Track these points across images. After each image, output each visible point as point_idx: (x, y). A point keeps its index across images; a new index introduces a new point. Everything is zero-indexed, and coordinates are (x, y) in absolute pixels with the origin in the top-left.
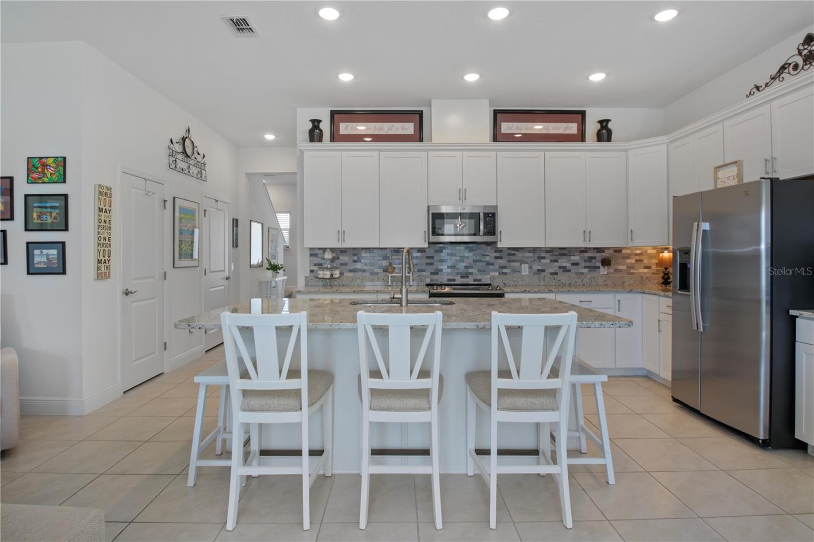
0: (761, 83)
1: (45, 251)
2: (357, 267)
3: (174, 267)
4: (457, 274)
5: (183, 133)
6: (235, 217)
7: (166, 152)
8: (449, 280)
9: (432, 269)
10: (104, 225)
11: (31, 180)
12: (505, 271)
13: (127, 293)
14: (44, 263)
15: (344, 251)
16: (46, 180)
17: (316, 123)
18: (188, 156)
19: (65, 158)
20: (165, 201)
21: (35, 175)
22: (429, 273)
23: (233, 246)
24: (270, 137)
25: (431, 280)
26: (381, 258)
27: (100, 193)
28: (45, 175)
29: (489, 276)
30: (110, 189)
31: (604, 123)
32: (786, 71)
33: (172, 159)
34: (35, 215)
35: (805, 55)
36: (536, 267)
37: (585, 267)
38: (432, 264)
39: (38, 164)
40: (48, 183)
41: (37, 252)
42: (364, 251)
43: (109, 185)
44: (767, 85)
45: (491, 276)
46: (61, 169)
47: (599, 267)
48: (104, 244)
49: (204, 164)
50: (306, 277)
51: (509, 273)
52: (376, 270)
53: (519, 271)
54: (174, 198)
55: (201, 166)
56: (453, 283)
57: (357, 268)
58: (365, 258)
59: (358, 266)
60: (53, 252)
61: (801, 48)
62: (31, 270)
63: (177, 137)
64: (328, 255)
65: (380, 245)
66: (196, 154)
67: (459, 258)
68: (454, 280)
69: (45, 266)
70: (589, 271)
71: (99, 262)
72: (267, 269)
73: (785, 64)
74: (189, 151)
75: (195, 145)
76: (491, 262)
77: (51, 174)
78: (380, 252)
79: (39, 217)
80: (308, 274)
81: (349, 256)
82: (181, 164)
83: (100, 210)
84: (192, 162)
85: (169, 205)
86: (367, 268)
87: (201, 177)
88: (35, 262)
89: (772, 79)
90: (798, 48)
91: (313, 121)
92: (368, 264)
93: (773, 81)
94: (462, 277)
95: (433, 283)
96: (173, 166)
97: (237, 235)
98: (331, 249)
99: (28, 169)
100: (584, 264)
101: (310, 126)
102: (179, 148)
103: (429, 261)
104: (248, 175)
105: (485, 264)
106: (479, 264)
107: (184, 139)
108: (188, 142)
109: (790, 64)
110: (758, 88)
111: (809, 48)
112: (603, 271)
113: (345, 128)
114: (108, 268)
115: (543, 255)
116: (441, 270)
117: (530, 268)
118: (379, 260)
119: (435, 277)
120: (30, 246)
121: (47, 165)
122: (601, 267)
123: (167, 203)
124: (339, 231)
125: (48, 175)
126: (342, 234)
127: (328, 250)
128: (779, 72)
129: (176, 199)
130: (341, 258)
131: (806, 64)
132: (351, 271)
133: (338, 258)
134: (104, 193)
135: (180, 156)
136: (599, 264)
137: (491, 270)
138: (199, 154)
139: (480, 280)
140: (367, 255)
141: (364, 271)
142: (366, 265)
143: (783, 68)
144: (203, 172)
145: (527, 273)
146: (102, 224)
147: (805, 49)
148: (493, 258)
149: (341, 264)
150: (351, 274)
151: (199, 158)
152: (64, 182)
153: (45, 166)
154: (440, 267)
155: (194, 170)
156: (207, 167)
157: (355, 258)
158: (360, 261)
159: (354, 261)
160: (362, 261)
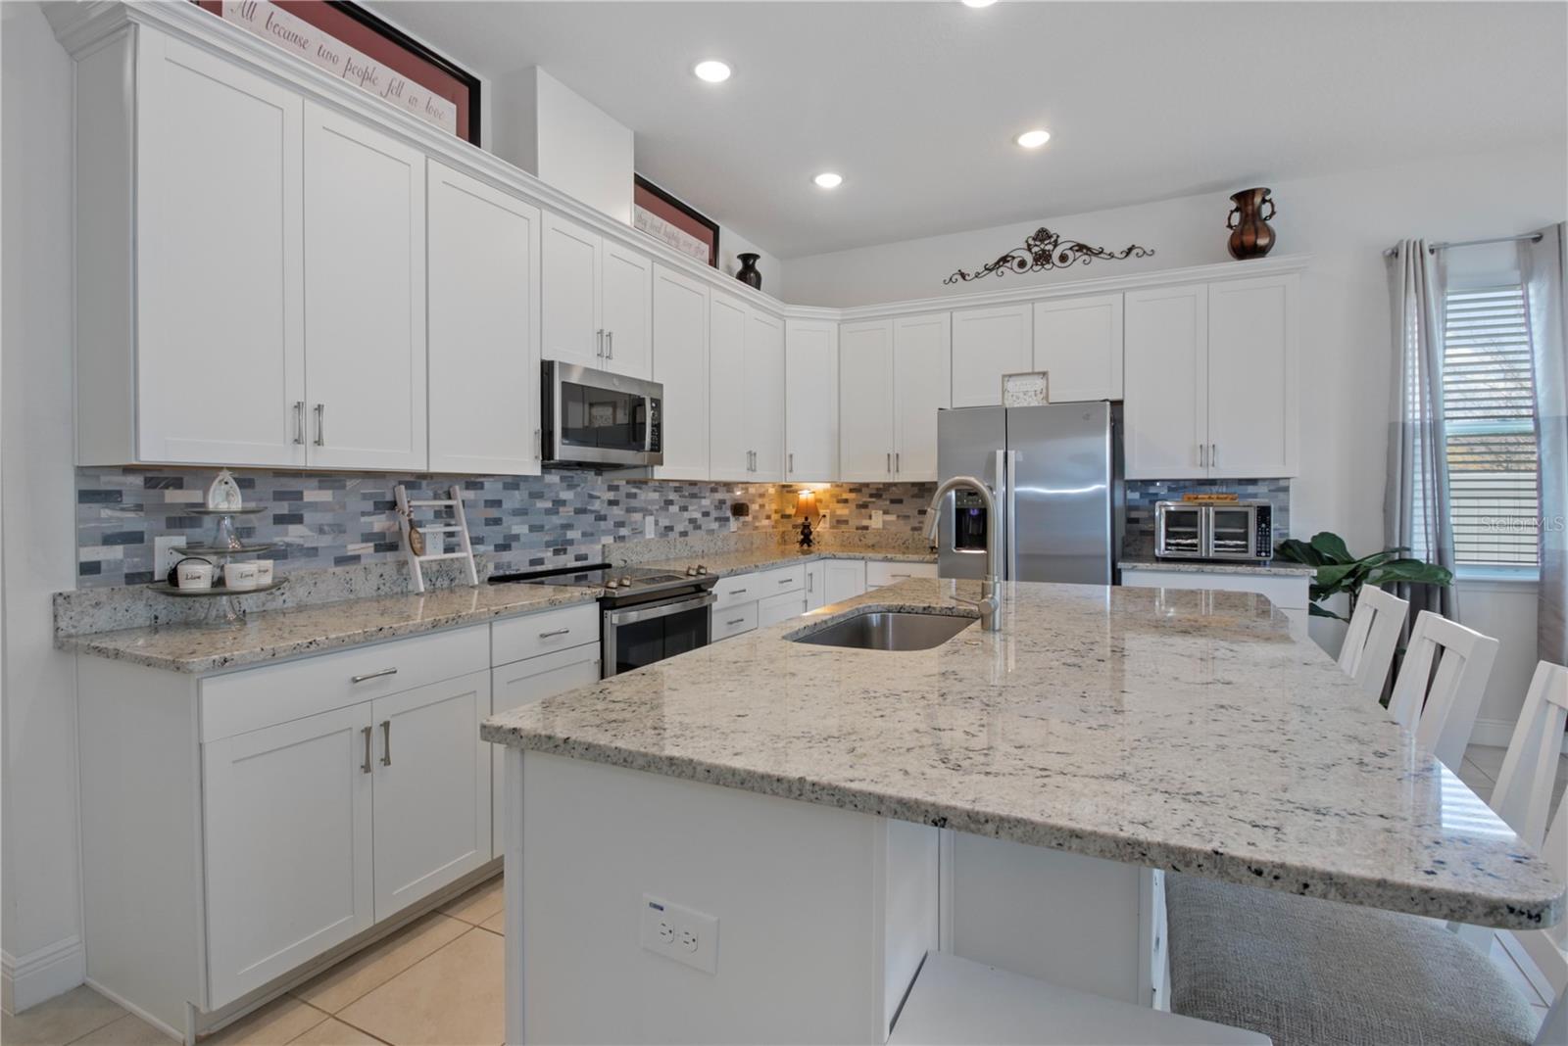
0: (970, 271)
2: (287, 539)
4: (548, 545)
8: (533, 562)
9: (495, 534)
12: (623, 532)
22: (492, 548)
25: (497, 567)
26: (369, 506)
29: (600, 547)
31: (748, 260)
32: (1008, 265)
35: (1036, 253)
36: (664, 522)
37: (716, 519)
38: (497, 521)
42: (315, 482)
44: (977, 275)
45: (604, 546)
47: (727, 519)
50: (64, 598)
51: (629, 536)
52: (353, 548)
53: (641, 532)
56: (539, 568)
57: (288, 545)
58: (314, 506)
59: (294, 534)
61: (1031, 242)
64: (224, 499)
65: (428, 467)
67: (549, 505)
68: (540, 561)
70: (720, 526)
73: (1007, 256)
76: (602, 513)
78: (369, 488)
80: (68, 581)
86: (323, 542)
89: (986, 269)
90: (1027, 242)
92: (326, 528)
93: (986, 272)
94: (556, 552)
95: (501, 573)
100: (714, 514)
103: (494, 513)
105: (593, 516)
106: (582, 516)
109: (1014, 258)
110: (963, 276)
111: (1042, 246)
112: (734, 524)
115: (672, 496)
116: (516, 537)
117: (656, 523)
118: (363, 514)
119: (506, 557)
122: (732, 519)
124: (299, 408)
126: (307, 417)
127: (226, 475)
128: (998, 262)
131: (1037, 265)
136: (729, 514)
137: (603, 531)
139: (585, 557)
140: (326, 496)
141: (313, 552)
142: (321, 531)
143: (1004, 260)
145: (653, 536)
147: (1036, 245)
148: (606, 505)
154: (516, 530)
157: (284, 508)
158: (297, 519)
159: (280, 520)
160: (307, 517)
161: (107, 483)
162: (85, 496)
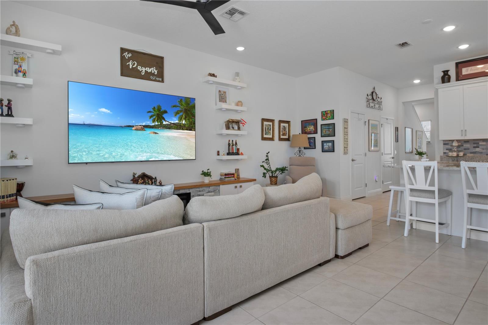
1: (328, 144)
2: (476, 150)
3: (369, 151)
5: (372, 90)
6: (397, 126)
7: (365, 100)
10: (346, 134)
11: (323, 119)
13: (353, 160)
14: (327, 148)
15: (467, 141)
16: (327, 119)
17: (446, 73)
18: (374, 100)
19: (333, 110)
20: (365, 122)
21: (324, 117)
23: (396, 141)
24: (417, 81)
27: (345, 122)
28: (327, 117)
30: (347, 120)
33: (368, 103)
34: (324, 131)
39: (325, 114)
40: (328, 120)
41: (325, 144)
42: (482, 141)
43: (347, 118)
46: (332, 114)
48: (346, 140)
49: (381, 102)
50: (441, 156)
54: (369, 120)
55: (380, 103)
57: (476, 151)
58: (481, 145)
59: (477, 149)
60: (330, 144)
62: (323, 151)
63: (369, 93)
64: (455, 144)
66: (377, 98)
69: (328, 149)
71: (345, 147)
72: (416, 154)
74: (375, 98)
75: (377, 94)
77: (329, 116)
79: (325, 132)
80: (442, 154)
81: (470, 144)
82: (372, 105)
83: (345, 128)
84: (376, 102)
85: (367, 123)
86: (483, 151)
87: (380, 109)
88: (324, 148)
91: (444, 72)
92: (484, 149)
96: (368, 106)
97: (398, 135)
98: (457, 140)
99: (322, 116)
101: (442, 74)
102: (370, 97)
104: (404, 103)
107: (372, 93)
108: (374, 94)
113: (465, 71)
114: (347, 150)
120: (323, 142)
121: (328, 114)
123: (366, 123)
124: (462, 130)
125: (328, 117)
126: (464, 132)
127: (455, 141)
129: (370, 121)
130: (464, 145)
132: (471, 153)
133: (463, 146)
134: (346, 121)
135: (371, 101)
138: (379, 98)
140: (484, 143)
141: (481, 153)
142: (483, 149)
144: (381, 106)
146: (346, 133)
149: (465, 149)
150: (472, 155)
151: (379, 100)
152: (333, 119)
153: (327, 114)
155: (377, 106)
156: (383, 103)
157: (475, 145)
158: (478, 147)
159: (474, 147)
160: (480, 147)
161: (447, 142)
162: (444, 144)
